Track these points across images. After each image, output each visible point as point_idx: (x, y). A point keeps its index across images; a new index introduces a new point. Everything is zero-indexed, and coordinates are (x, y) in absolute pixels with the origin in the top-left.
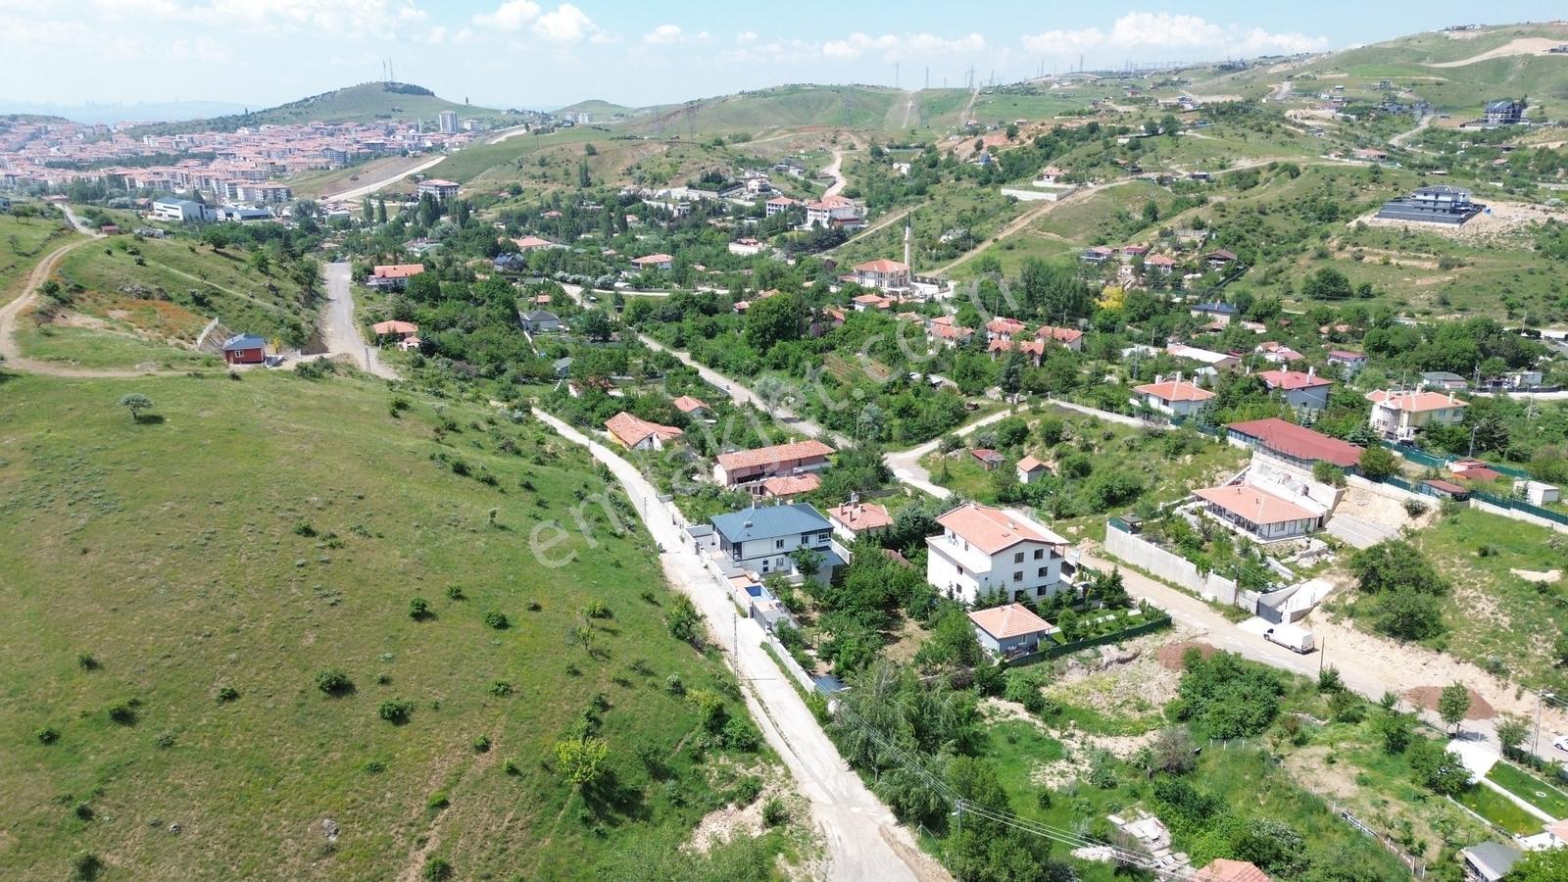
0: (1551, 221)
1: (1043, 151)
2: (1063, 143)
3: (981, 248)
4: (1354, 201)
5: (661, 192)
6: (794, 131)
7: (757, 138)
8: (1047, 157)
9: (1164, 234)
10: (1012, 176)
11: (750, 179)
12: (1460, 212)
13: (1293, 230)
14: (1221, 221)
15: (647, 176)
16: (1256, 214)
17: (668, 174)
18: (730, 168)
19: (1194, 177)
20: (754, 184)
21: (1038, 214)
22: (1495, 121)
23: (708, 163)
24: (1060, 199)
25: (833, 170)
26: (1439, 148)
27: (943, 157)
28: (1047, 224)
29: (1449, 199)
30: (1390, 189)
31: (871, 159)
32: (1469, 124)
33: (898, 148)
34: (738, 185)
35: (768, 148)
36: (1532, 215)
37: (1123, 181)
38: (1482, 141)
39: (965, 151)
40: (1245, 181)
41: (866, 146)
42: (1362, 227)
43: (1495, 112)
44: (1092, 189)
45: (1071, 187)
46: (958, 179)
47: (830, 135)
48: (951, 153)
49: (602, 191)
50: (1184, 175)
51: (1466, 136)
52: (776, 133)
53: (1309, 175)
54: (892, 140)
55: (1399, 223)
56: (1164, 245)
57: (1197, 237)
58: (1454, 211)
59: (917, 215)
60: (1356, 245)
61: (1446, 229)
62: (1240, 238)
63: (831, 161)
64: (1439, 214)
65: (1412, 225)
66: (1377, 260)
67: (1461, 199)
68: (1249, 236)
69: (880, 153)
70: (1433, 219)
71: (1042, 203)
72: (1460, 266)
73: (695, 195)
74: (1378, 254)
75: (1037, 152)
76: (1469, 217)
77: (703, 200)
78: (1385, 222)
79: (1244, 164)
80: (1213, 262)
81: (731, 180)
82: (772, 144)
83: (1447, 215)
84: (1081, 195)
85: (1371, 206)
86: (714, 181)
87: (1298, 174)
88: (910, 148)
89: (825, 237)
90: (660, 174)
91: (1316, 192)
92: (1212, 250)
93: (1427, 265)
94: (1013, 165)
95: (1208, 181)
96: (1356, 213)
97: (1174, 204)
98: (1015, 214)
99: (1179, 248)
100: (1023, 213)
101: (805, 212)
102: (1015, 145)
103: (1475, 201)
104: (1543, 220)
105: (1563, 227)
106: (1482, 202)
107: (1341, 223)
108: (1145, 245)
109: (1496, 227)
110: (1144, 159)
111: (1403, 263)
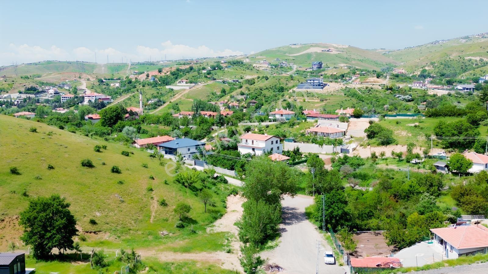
0: (346, 87)
1: (174, 76)
2: (182, 73)
3: (165, 105)
4: (287, 86)
5: (6, 95)
6: (61, 74)
7: (43, 77)
8: (176, 78)
11: (49, 89)
12: (321, 86)
13: (272, 95)
14: (249, 92)
16: (259, 90)
17: (8, 88)
18: (37, 86)
19: (234, 81)
20: (52, 91)
21: (184, 93)
22: (315, 68)
23: (26, 84)
24: (190, 88)
25: (84, 87)
27: (134, 80)
28: (188, 96)
29: (317, 82)
30: (298, 82)
31: (98, 83)
32: (308, 69)
33: (109, 80)
34: (43, 92)
36: (341, 86)
37: (210, 82)
38: (313, 73)
39: (142, 77)
40: (251, 82)
41: (94, 79)
42: (294, 92)
43: (315, 65)
44: (200, 86)
45: (193, 84)
46: (144, 86)
47: (77, 75)
48: (136, 79)
50: (230, 81)
51: (308, 72)
52: (53, 74)
53: (272, 78)
54: (105, 77)
55: (304, 90)
56: (233, 100)
57: (243, 97)
58: (319, 85)
59: (134, 96)
60: (294, 97)
61: (319, 91)
62: (257, 97)
63: (81, 84)
64: (315, 86)
65: (309, 90)
66: (301, 100)
67: (321, 82)
68: (259, 97)
69: (102, 81)
70: (314, 88)
71: (184, 90)
72: (326, 100)
73: (24, 96)
74: (301, 99)
75: (172, 77)
76: (324, 87)
77: (29, 98)
78: (300, 90)
79: (249, 77)
80: (251, 104)
81: (40, 90)
82: (53, 78)
83: (318, 87)
84: (197, 87)
85: (294, 87)
86: (31, 90)
87: (268, 79)
89: (97, 105)
90: (4, 88)
91: (275, 84)
92: (248, 101)
93: (317, 101)
94: (164, 81)
95: (239, 82)
96: (290, 89)
97: (231, 89)
98: (174, 94)
99: (238, 101)
100: (177, 93)
101: (83, 97)
102: (163, 74)
103: (324, 83)
104: (344, 87)
105: (350, 89)
106: (326, 83)
107: (287, 92)
108: (226, 101)
109: (332, 90)
110: (215, 77)
111: (309, 101)
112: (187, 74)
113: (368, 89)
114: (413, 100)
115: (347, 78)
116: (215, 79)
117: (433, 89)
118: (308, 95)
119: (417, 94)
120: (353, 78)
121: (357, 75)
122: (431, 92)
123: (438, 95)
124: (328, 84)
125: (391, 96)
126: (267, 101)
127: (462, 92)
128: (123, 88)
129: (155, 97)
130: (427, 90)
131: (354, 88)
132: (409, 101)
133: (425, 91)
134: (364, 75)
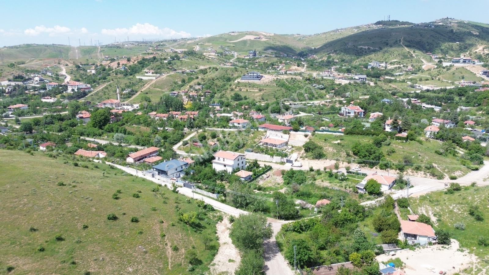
0: (277, 78)
1: (141, 65)
2: (147, 62)
3: (138, 94)
4: (233, 76)
6: (42, 60)
7: (27, 63)
8: (143, 67)
9: (191, 87)
10: (134, 73)
11: (35, 77)
12: (259, 77)
13: (222, 84)
14: (205, 83)
16: (212, 80)
18: (24, 73)
19: (191, 71)
20: (37, 79)
21: (151, 83)
22: (251, 56)
23: (14, 72)
24: (156, 79)
25: (64, 72)
26: (242, 63)
27: (107, 68)
28: (155, 86)
29: (256, 74)
30: (240, 73)
31: (76, 69)
32: (246, 56)
33: (85, 65)
34: (30, 79)
35: (34, 66)
36: (274, 77)
37: (172, 73)
38: (250, 61)
39: (114, 65)
40: (204, 72)
41: (72, 64)
42: (239, 83)
43: (251, 53)
44: (164, 76)
45: (158, 75)
46: (116, 74)
47: (57, 61)
48: (109, 66)
50: (188, 71)
51: (246, 60)
52: (35, 61)
53: (221, 70)
54: (81, 63)
55: (246, 81)
56: (192, 90)
57: (199, 87)
58: (257, 77)
59: (110, 85)
60: (239, 87)
61: (257, 82)
62: (210, 87)
63: (61, 70)
64: (254, 78)
65: (250, 81)
66: (245, 90)
67: (258, 74)
68: (212, 86)
69: (79, 67)
70: (253, 80)
71: (152, 80)
72: (263, 90)
73: (13, 84)
75: (140, 65)
76: (261, 78)
77: (18, 86)
78: (243, 81)
79: (202, 67)
80: (207, 93)
81: (27, 78)
82: (36, 64)
83: (256, 78)
84: (162, 77)
85: (238, 77)
86: (19, 78)
87: (218, 70)
88: (89, 65)
89: (78, 94)
91: (224, 74)
92: (205, 90)
93: (256, 91)
94: (133, 69)
95: (195, 72)
96: (235, 79)
97: (189, 79)
98: (144, 84)
99: (196, 90)
100: (146, 83)
101: (67, 87)
102: (131, 63)
103: (261, 75)
104: (275, 79)
105: (280, 80)
107: (233, 82)
108: (186, 90)
109: (267, 81)
110: (175, 67)
111: (251, 90)
112: (152, 63)
113: (293, 80)
114: (324, 89)
115: (276, 66)
116: (176, 70)
117: (339, 79)
118: (250, 86)
119: (328, 83)
120: (281, 67)
121: (283, 64)
122: (337, 82)
123: (342, 84)
124: (264, 75)
126: (218, 90)
127: (358, 82)
128: (99, 77)
129: (128, 87)
130: (334, 80)
131: (283, 79)
132: (322, 89)
134: (288, 64)
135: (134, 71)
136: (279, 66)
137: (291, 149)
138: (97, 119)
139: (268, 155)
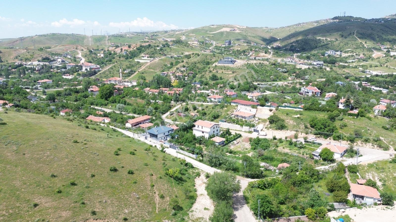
0: (248, 63)
2: (143, 49)
3: (136, 74)
4: (211, 61)
5: (29, 63)
6: (63, 46)
7: (53, 48)
8: (140, 52)
9: (177, 69)
10: (133, 57)
11: (58, 59)
12: (233, 62)
13: (202, 67)
14: (188, 65)
15: (23, 59)
16: (194, 64)
17: (30, 58)
18: (50, 56)
19: (178, 56)
20: (59, 60)
21: (147, 65)
22: (227, 44)
23: (42, 55)
24: (150, 62)
25: (80, 56)
26: (219, 50)
27: (113, 52)
28: (150, 67)
29: (230, 59)
30: (218, 58)
31: (89, 53)
32: (222, 45)
33: (96, 50)
34: (54, 60)
35: (58, 50)
36: (245, 62)
37: (163, 57)
38: (226, 48)
39: (118, 51)
40: (188, 57)
41: (86, 50)
42: (216, 66)
43: (227, 42)
44: (157, 60)
45: (152, 59)
46: (120, 58)
47: (75, 47)
48: (114, 51)
49: (8, 63)
50: (175, 56)
51: (223, 47)
52: (58, 46)
53: (202, 56)
54: (93, 48)
55: (222, 65)
56: (178, 71)
57: (184, 69)
58: (231, 62)
59: (114, 66)
60: (216, 69)
61: (231, 65)
62: (193, 69)
63: (78, 54)
64: (229, 62)
65: (225, 65)
67: (232, 59)
68: (194, 68)
69: (92, 52)
70: (228, 64)
71: (147, 63)
72: (236, 72)
73: (41, 63)
74: (220, 71)
75: (138, 51)
76: (234, 63)
77: (45, 65)
78: (220, 65)
79: (187, 53)
80: (190, 74)
81: (52, 59)
82: (59, 49)
84: (155, 61)
85: (215, 61)
86: (46, 59)
87: (199, 55)
88: (99, 50)
89: (91, 73)
90: (28, 58)
91: (204, 59)
92: (189, 72)
93: (230, 72)
94: (133, 54)
95: (181, 57)
96: (213, 63)
97: (176, 62)
98: (141, 66)
99: (182, 71)
100: (143, 65)
101: (82, 67)
102: (131, 49)
103: (234, 60)
104: (246, 63)
105: (250, 64)
106: (235, 60)
107: (211, 65)
108: (174, 71)
109: (239, 65)
110: (165, 52)
111: (225, 72)
112: (147, 49)
113: (261, 64)
114: (287, 72)
115: (247, 53)
116: (166, 55)
117: (299, 64)
119: (290, 67)
120: (251, 53)
121: (253, 51)
122: (298, 67)
123: (303, 69)
124: (237, 60)
125: (274, 69)
126: (199, 72)
127: (316, 67)
128: (106, 59)
129: (129, 68)
130: (296, 65)
131: (252, 64)
132: (285, 72)
133: (294, 66)
134: (257, 51)
135: (133, 55)
136: (250, 53)
137: (258, 120)
138: (104, 93)
139: (238, 125)
